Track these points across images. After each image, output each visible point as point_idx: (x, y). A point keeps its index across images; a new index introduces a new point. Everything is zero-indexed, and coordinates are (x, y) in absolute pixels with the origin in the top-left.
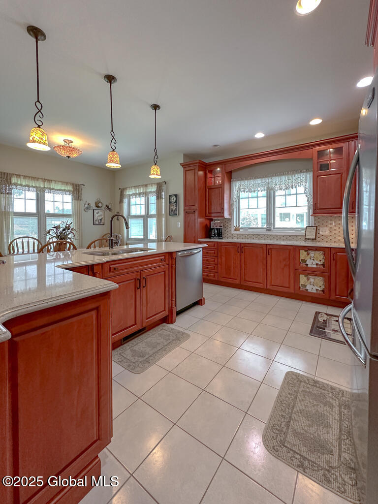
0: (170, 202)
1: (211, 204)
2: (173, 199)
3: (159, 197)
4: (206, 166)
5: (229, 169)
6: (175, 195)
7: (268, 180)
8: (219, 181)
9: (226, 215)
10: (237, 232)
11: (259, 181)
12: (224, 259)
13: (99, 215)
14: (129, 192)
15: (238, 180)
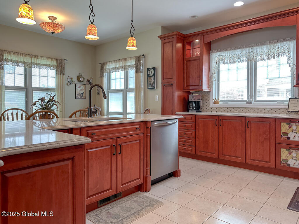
0: (148, 76)
1: (189, 77)
2: (152, 73)
3: (137, 71)
4: (184, 37)
5: (208, 40)
6: (153, 68)
7: (249, 50)
8: (197, 52)
9: (205, 88)
10: (216, 106)
11: (239, 51)
12: (201, 132)
13: (80, 89)
14: (108, 66)
15: (218, 51)
